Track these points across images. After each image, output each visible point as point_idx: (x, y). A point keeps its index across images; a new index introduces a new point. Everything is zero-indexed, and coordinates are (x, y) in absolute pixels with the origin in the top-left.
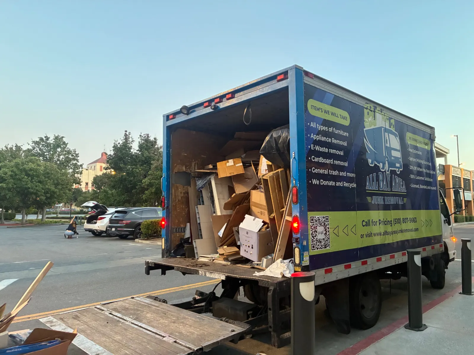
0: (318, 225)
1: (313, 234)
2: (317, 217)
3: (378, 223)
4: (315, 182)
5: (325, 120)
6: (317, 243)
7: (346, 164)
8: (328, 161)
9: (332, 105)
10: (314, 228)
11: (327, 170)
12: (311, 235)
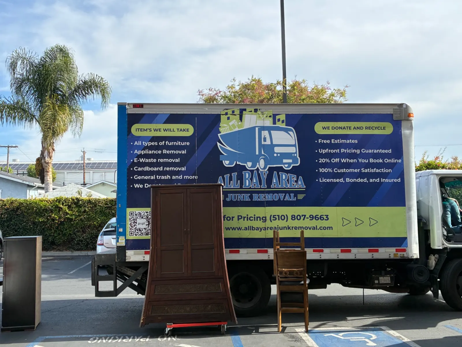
0: (138, 217)
1: (132, 224)
2: (137, 212)
3: (236, 219)
4: (136, 186)
5: (153, 137)
6: (135, 231)
7: (183, 169)
8: (156, 169)
9: (164, 123)
10: (133, 220)
11: (154, 176)
12: (129, 225)
